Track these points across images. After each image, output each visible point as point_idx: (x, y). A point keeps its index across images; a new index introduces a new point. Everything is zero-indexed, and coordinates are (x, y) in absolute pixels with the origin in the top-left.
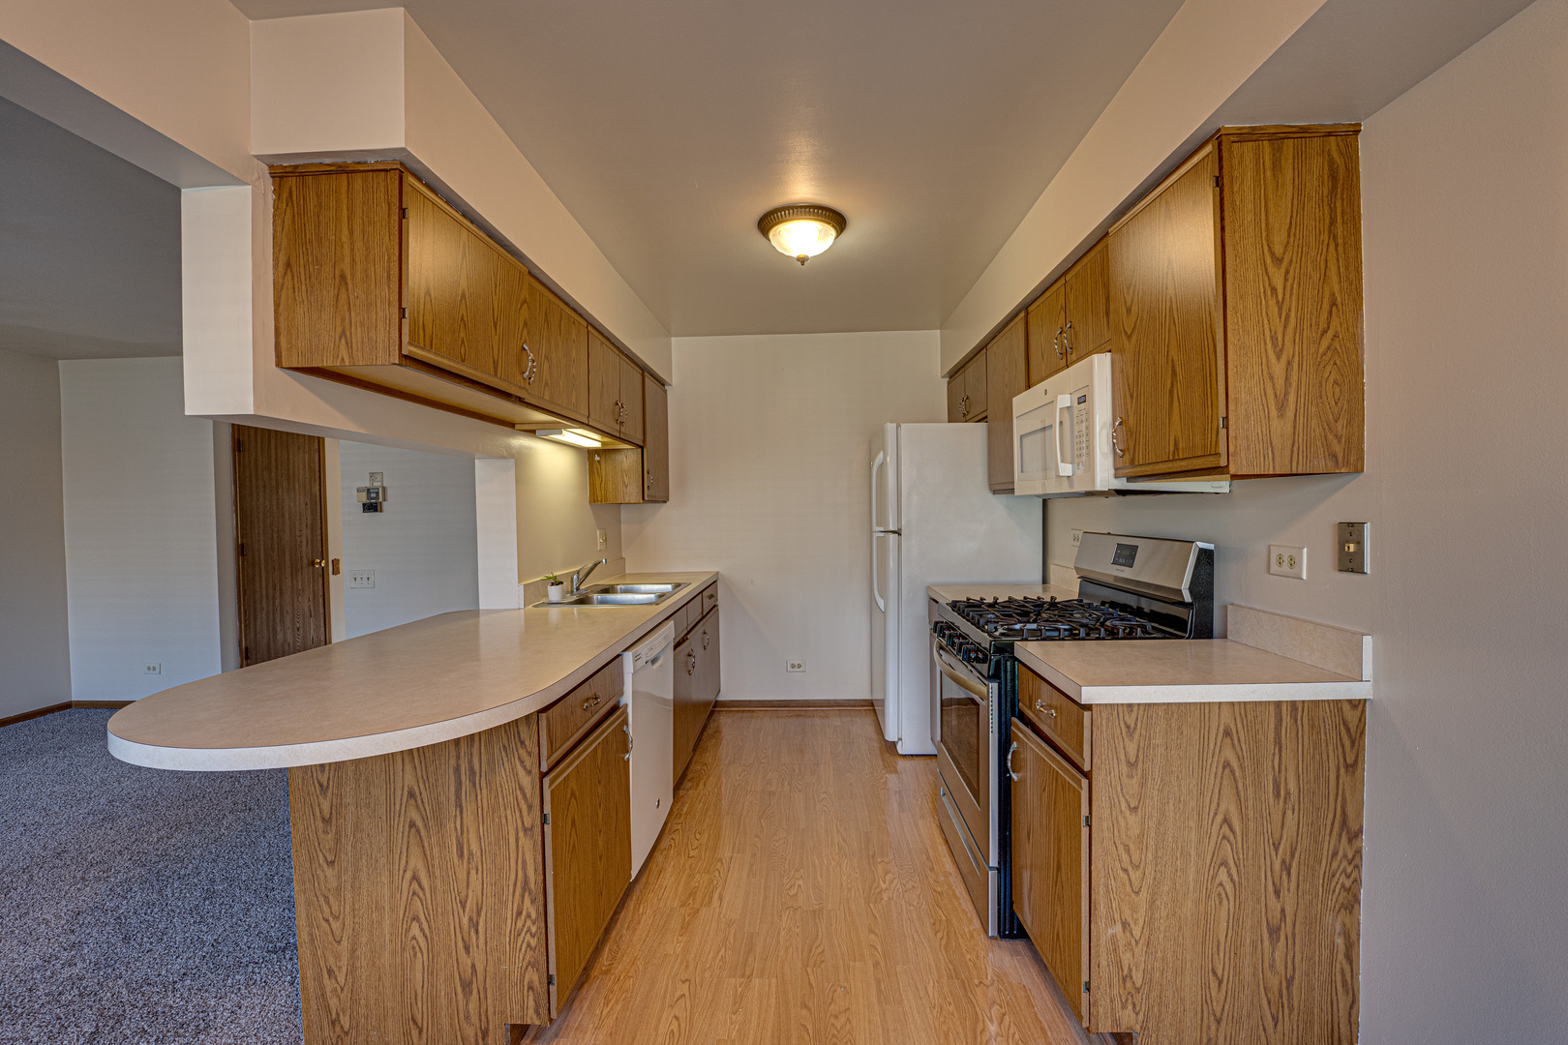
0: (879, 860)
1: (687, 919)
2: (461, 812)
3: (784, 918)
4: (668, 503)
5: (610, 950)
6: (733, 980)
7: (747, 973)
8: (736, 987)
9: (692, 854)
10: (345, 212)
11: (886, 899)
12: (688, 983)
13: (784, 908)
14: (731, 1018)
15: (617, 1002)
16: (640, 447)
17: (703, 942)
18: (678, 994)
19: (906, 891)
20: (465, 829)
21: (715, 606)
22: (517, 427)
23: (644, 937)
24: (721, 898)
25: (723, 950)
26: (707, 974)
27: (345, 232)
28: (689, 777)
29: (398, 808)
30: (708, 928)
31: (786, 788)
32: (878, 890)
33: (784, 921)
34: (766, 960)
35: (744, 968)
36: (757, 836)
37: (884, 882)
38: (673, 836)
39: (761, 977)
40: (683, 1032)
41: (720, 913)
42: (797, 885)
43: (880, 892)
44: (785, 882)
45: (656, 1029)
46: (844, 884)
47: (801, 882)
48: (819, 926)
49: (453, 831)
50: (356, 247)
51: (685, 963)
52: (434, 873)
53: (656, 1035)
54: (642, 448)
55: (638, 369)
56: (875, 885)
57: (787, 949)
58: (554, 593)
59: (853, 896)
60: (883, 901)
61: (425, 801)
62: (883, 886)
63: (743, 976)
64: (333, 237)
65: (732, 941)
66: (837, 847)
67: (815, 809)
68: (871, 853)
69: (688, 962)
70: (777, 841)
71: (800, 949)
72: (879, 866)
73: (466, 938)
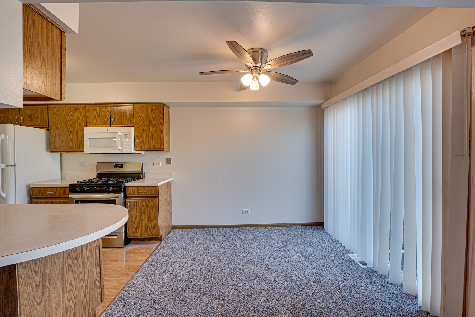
2: (83, 252)
10: (45, 34)
20: (84, 257)
27: (45, 42)
29: (65, 262)
49: (81, 260)
50: (49, 51)
52: (76, 278)
61: (73, 254)
64: (40, 41)
73: (85, 293)
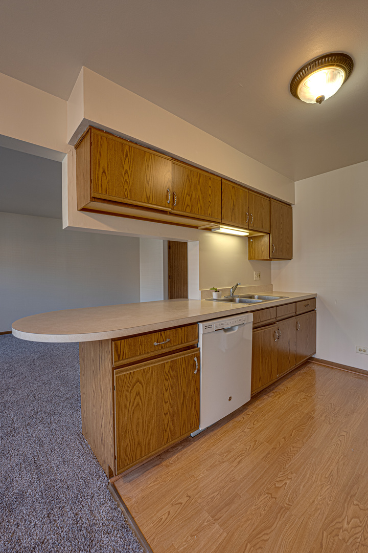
0: (355, 502)
1: (217, 463)
3: (262, 498)
4: (292, 260)
5: (177, 456)
6: (207, 515)
7: (217, 517)
8: (205, 520)
9: (245, 430)
11: (340, 538)
12: (188, 498)
13: (266, 492)
14: (188, 537)
15: (157, 484)
16: (268, 233)
17: (213, 481)
18: (180, 501)
19: (363, 545)
21: (314, 310)
22: (199, 228)
23: (193, 459)
24: (239, 462)
25: (217, 493)
26: (199, 501)
28: (274, 391)
30: (221, 475)
31: (323, 418)
32: (339, 525)
33: (260, 500)
34: (231, 517)
35: (218, 512)
36: (284, 438)
37: (348, 523)
38: (245, 417)
39: (221, 526)
40: (164, 524)
41: (233, 471)
42: (284, 482)
43: (340, 528)
44: (279, 475)
45: (157, 512)
46: (316, 502)
47: (288, 482)
48: (278, 520)
51: (196, 486)
53: (155, 515)
54: (269, 234)
55: (267, 198)
56: (340, 520)
57: (248, 520)
58: (215, 295)
59: (316, 515)
60: (336, 538)
62: (345, 525)
63: (213, 517)
65: (225, 491)
66: (329, 473)
67: (332, 439)
68: (352, 493)
69: (198, 486)
70: (293, 447)
71: (254, 527)
72: (352, 507)
